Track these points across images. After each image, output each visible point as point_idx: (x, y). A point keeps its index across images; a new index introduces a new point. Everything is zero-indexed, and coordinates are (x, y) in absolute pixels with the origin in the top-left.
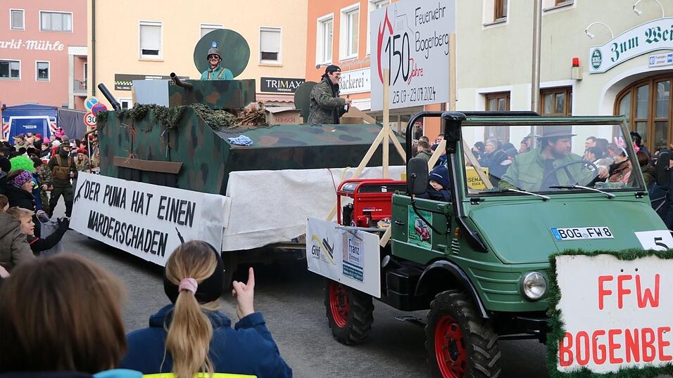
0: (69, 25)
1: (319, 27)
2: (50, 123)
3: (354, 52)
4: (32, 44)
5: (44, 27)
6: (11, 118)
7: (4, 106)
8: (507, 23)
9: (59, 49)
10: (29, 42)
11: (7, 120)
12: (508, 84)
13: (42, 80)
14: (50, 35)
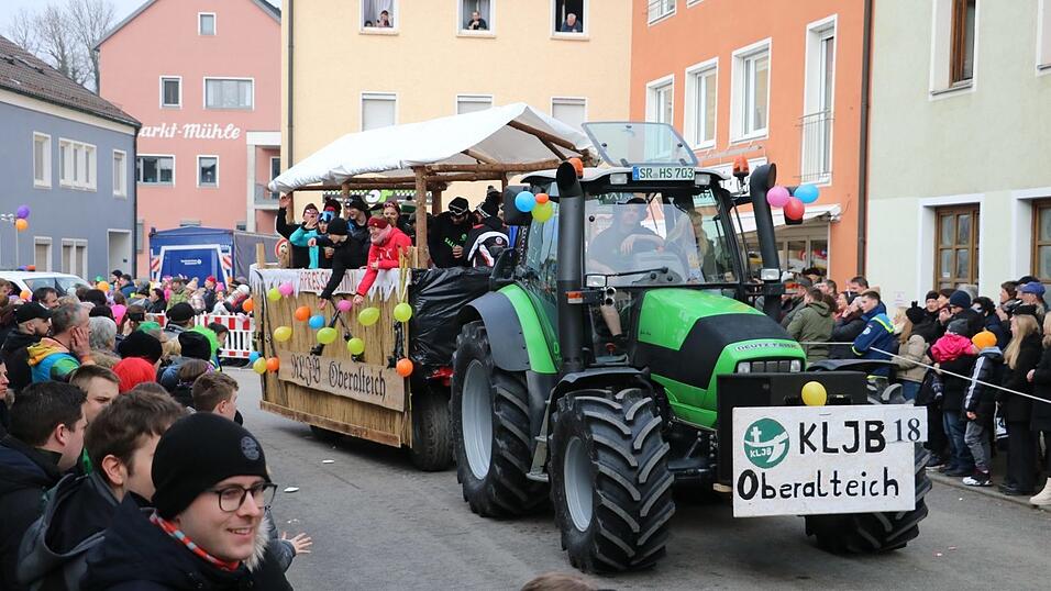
0: (249, 98)
1: (650, 98)
2: (221, 255)
3: (709, 137)
4: (192, 130)
5: (211, 103)
6: (164, 249)
7: (153, 230)
8: (974, 89)
9: (233, 135)
10: (187, 126)
11: (157, 252)
12: (976, 192)
13: (208, 185)
14: (218, 114)
